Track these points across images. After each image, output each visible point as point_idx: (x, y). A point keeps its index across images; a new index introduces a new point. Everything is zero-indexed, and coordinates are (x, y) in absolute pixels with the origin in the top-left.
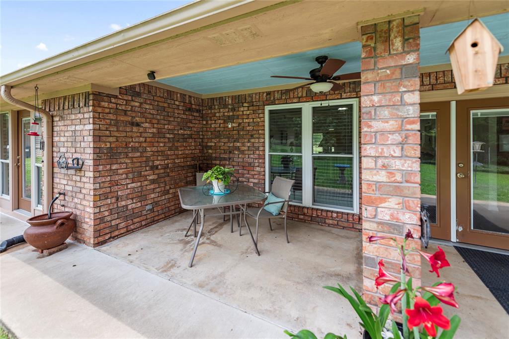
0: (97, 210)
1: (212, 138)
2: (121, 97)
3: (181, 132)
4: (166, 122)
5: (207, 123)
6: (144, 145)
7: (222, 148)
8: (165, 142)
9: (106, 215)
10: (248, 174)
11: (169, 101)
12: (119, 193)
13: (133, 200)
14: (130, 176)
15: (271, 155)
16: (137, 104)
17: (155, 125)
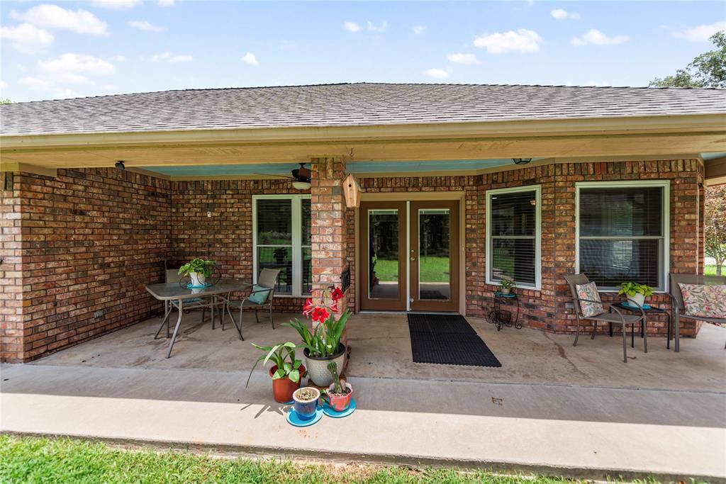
0: (28, 318)
1: (184, 230)
2: (59, 180)
3: (140, 222)
4: (120, 210)
5: (177, 211)
6: (91, 238)
7: (198, 241)
8: (119, 235)
9: (40, 324)
10: (233, 269)
11: (124, 184)
12: (58, 297)
13: (76, 306)
14: (73, 275)
15: (260, 247)
16: (81, 188)
17: (106, 214)
